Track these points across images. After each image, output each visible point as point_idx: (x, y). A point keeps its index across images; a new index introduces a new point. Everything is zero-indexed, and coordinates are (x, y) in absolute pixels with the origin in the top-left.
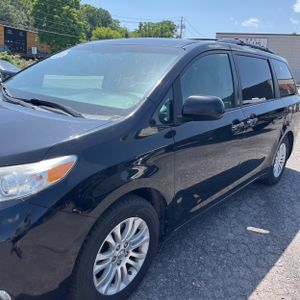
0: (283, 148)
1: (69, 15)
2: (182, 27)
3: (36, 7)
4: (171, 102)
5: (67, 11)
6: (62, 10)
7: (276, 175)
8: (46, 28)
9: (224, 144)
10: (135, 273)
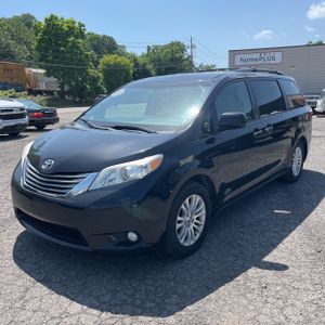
0: (299, 151)
1: (74, 46)
2: (192, 47)
3: (40, 41)
4: (211, 119)
5: (73, 41)
6: (68, 42)
7: (296, 174)
8: (53, 62)
9: (246, 151)
10: (198, 235)
